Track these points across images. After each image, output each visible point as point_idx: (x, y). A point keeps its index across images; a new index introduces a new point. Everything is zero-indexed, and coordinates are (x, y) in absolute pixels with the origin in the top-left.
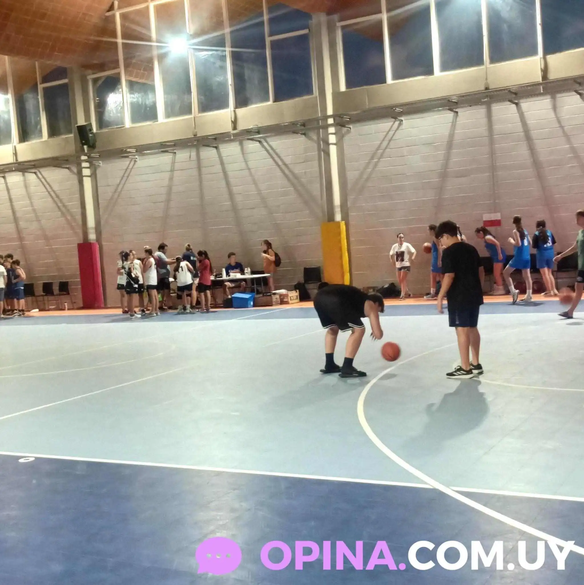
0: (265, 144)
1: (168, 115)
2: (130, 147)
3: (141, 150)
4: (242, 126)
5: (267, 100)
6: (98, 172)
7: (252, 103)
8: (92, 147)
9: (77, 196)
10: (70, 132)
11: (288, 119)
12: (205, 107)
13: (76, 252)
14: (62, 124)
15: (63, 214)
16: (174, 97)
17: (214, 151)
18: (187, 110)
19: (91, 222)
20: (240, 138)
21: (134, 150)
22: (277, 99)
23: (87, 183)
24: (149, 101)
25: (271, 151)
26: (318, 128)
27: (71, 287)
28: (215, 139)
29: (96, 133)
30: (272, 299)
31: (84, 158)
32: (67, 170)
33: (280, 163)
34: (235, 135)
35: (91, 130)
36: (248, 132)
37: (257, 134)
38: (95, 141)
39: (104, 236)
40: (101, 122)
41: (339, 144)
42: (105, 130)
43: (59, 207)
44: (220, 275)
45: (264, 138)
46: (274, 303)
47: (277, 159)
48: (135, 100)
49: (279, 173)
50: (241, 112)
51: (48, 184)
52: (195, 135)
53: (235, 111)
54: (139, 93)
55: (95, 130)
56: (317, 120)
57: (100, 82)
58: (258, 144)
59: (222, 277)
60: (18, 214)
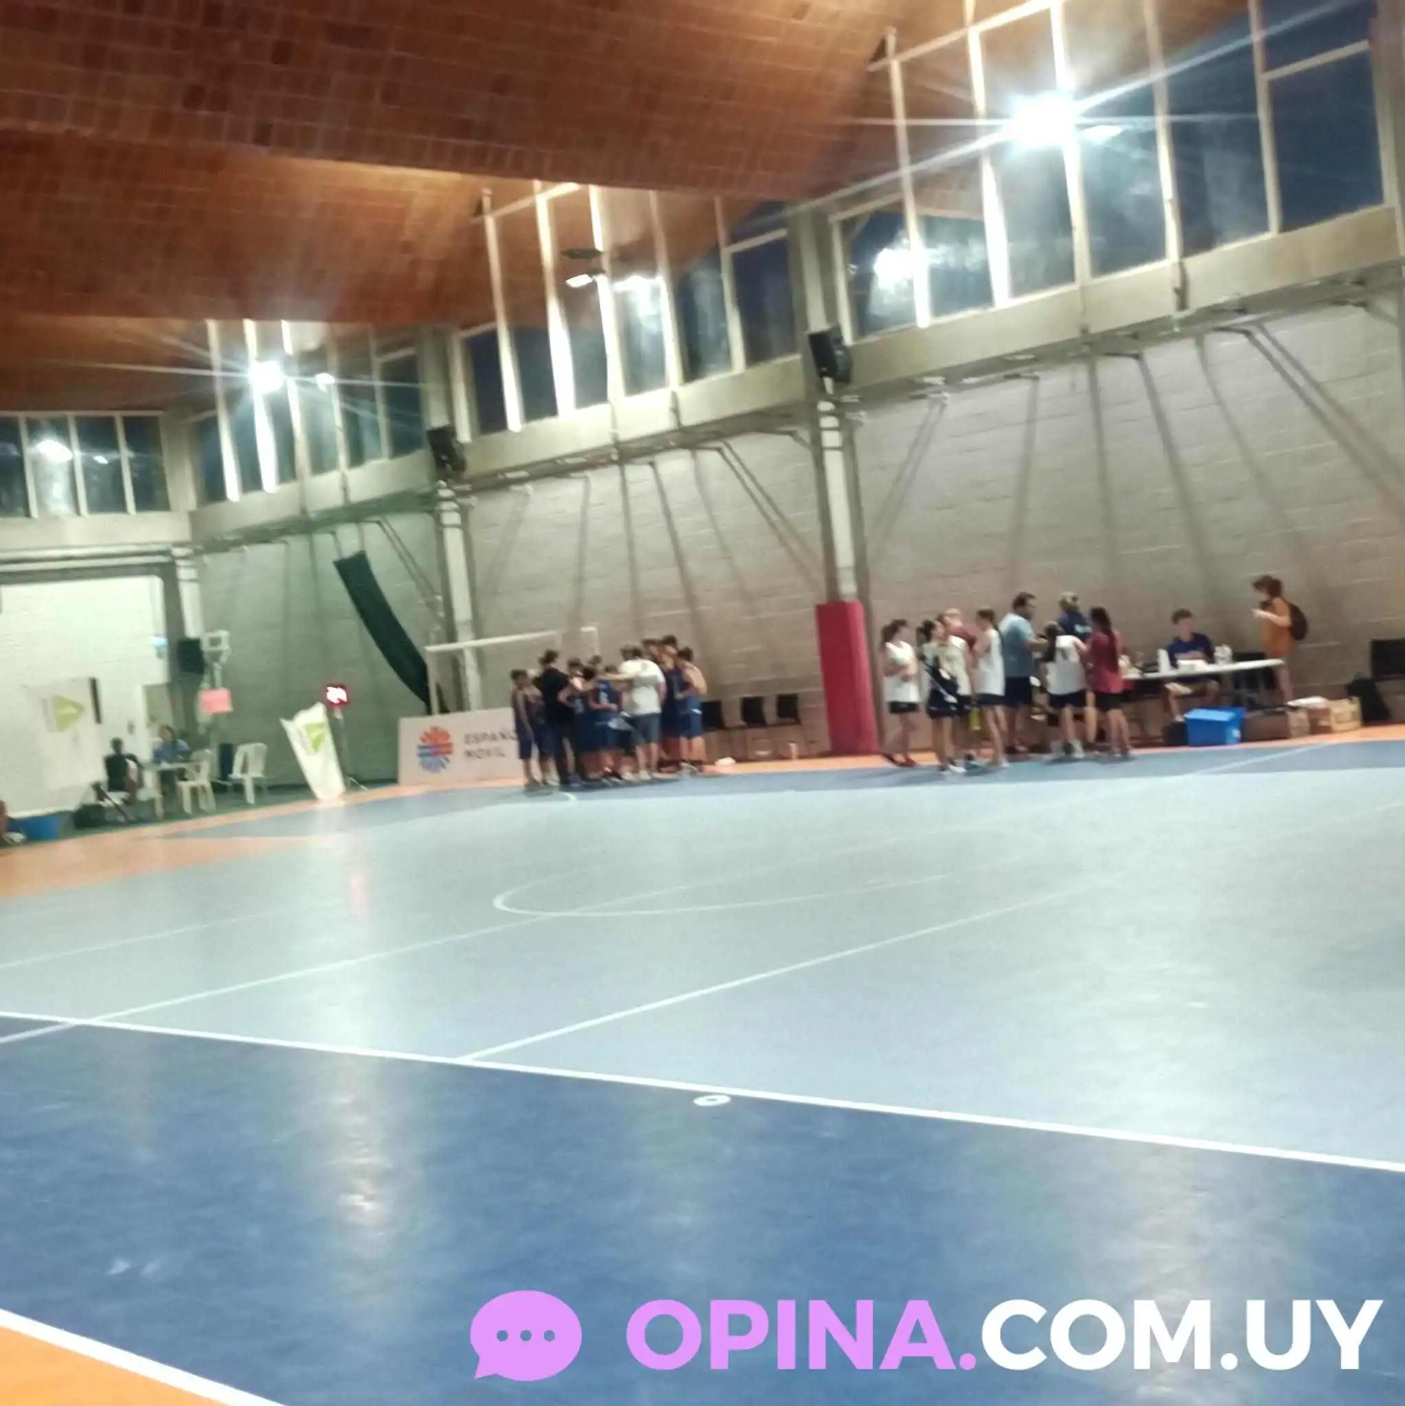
0: (1260, 337)
1: (1019, 288)
2: (930, 374)
3: (954, 377)
4: (1200, 299)
5: (1263, 227)
6: (860, 437)
7: (1225, 241)
8: (843, 379)
9: (813, 496)
10: (791, 350)
11: (1318, 270)
12: (1106, 262)
13: (811, 625)
14: (774, 333)
15: (782, 540)
16: (1030, 244)
17: (1132, 365)
18: (1063, 272)
19: (845, 555)
20: (1197, 327)
21: (938, 380)
22: (1290, 222)
23: (835, 465)
24: (972, 260)
25: (1276, 354)
27: (803, 706)
28: (1135, 336)
29: (854, 347)
30: (1286, 721)
31: (825, 406)
32: (788, 438)
33: (1301, 382)
34: (1184, 322)
35: (839, 340)
36: (1215, 312)
37: (1236, 314)
38: (849, 365)
39: (874, 586)
40: (863, 322)
42: (872, 339)
43: (772, 525)
44: (1152, 665)
45: (1259, 324)
46: (1293, 732)
47: (1291, 371)
48: (938, 261)
49: (1299, 409)
50: (1199, 264)
51: (748, 472)
52: (1084, 331)
53: (1181, 266)
54: (947, 243)
55: (848, 338)
56: (1396, 266)
57: (859, 227)
58: (1242, 340)
59: (1156, 671)
60: (685, 544)
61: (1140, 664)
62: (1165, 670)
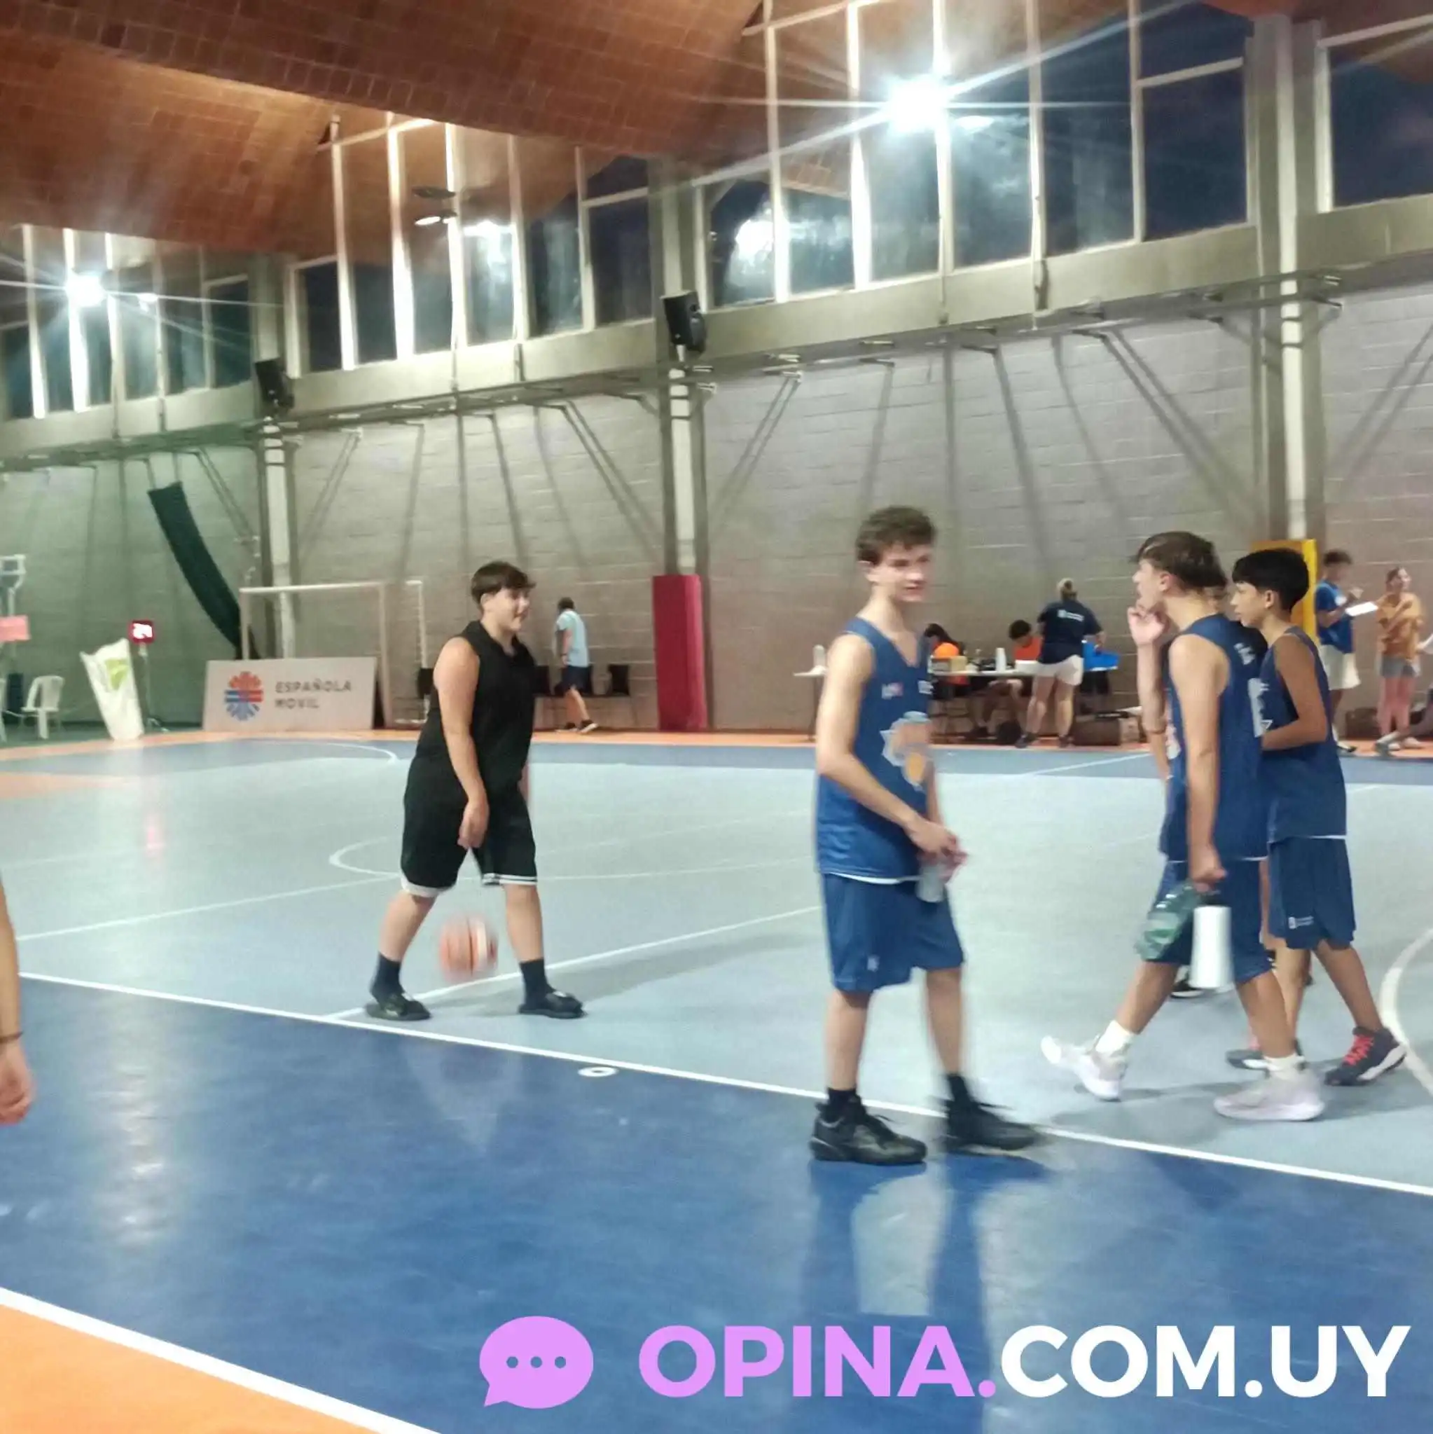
0: (1116, 344)
1: (880, 272)
2: (786, 351)
3: (811, 356)
4: (1060, 300)
5: (1128, 234)
6: (708, 408)
7: (1089, 243)
8: (696, 348)
9: (656, 463)
10: (645, 313)
11: (1177, 283)
12: (968, 254)
13: (647, 596)
14: (628, 294)
15: (622, 507)
16: (897, 228)
17: (988, 359)
18: (926, 259)
19: (686, 528)
20: (1055, 329)
21: (793, 358)
22: (1154, 230)
23: (681, 433)
24: (835, 238)
25: (1131, 361)
26: (1254, 306)
27: (633, 678)
28: (993, 331)
29: (708, 316)
30: (1118, 725)
31: (676, 374)
32: (635, 402)
33: (1152, 390)
34: (1043, 322)
35: (695, 307)
36: (1075, 314)
37: (1098, 319)
38: (703, 332)
39: (714, 560)
40: (720, 290)
41: (1308, 345)
42: (728, 309)
43: (612, 489)
44: (989, 662)
45: (1116, 330)
46: (1123, 739)
47: (1144, 380)
48: (801, 237)
49: (1150, 418)
50: (1061, 264)
51: (592, 434)
52: (943, 321)
53: (1044, 263)
54: (812, 218)
55: (704, 308)
56: (1252, 286)
57: (720, 195)
58: (1097, 344)
59: (993, 669)
60: (521, 504)
61: (977, 661)
62: (1001, 668)
